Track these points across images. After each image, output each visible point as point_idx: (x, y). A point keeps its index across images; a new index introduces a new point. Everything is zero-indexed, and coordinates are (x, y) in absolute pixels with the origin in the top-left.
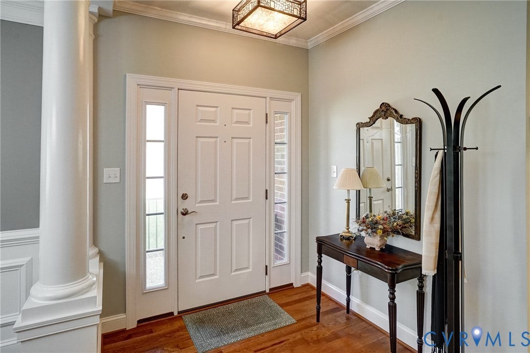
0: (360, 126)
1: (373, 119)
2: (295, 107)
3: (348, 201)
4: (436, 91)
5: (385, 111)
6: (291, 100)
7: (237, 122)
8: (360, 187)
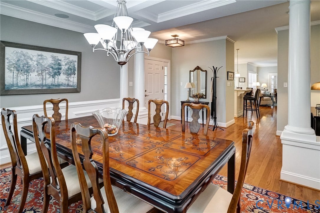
0: (190, 71)
1: (195, 70)
2: (169, 64)
3: (188, 91)
4: (213, 67)
5: (198, 68)
6: (168, 62)
7: (157, 69)
8: (191, 87)
